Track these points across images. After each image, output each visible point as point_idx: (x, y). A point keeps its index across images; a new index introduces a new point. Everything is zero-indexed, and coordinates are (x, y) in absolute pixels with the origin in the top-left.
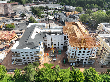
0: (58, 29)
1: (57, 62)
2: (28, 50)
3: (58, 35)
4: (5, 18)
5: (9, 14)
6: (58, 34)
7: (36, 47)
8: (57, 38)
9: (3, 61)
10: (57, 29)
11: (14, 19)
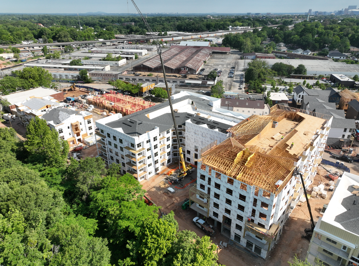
0: (223, 116)
1: (171, 197)
2: (119, 133)
3: (216, 132)
4: (169, 76)
5: (185, 69)
6: (217, 130)
7: (135, 133)
8: (209, 140)
9: (90, 146)
10: (220, 115)
11: (183, 82)
